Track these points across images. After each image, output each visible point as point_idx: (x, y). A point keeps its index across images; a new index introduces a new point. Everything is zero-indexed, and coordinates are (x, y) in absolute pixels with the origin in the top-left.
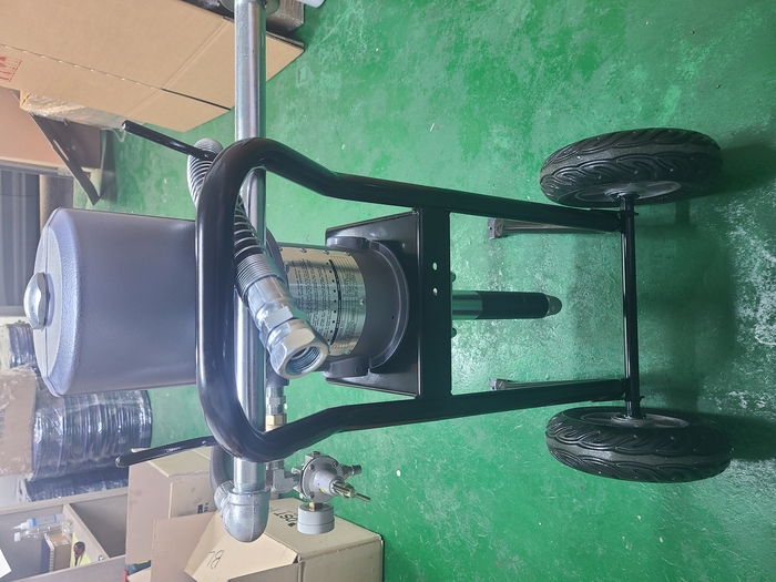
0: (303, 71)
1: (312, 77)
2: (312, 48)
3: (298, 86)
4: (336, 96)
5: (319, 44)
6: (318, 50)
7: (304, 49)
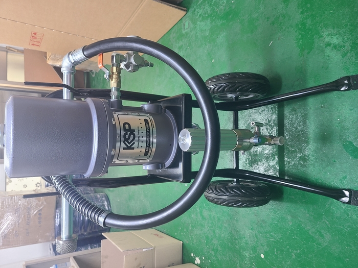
0: (187, 24)
1: (192, 26)
2: (191, 10)
3: (184, 32)
4: (207, 33)
5: (195, 7)
6: (195, 10)
7: (187, 11)
